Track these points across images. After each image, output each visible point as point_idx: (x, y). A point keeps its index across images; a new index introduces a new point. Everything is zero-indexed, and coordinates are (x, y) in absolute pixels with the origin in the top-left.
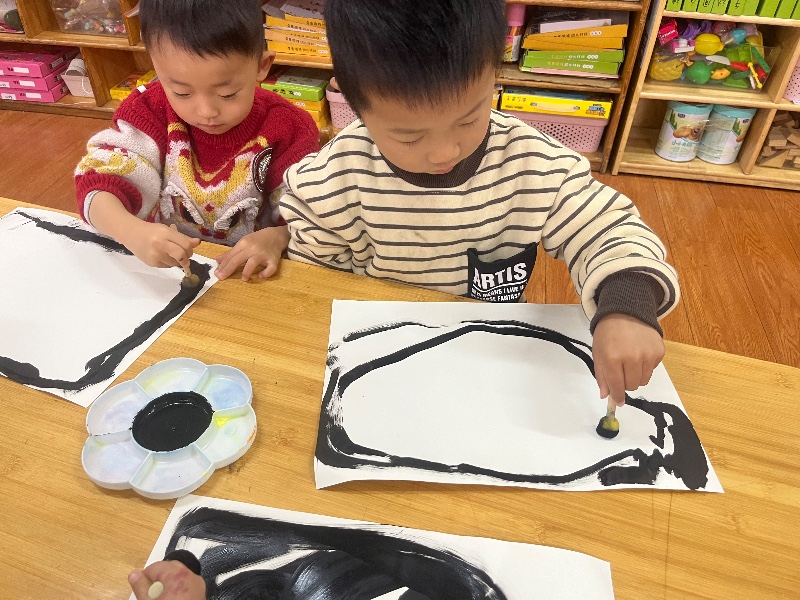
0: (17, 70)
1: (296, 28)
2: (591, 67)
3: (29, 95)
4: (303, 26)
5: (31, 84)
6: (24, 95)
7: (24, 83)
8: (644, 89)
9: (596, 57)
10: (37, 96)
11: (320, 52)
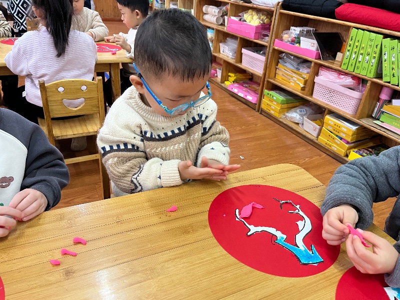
11: (291, 83)
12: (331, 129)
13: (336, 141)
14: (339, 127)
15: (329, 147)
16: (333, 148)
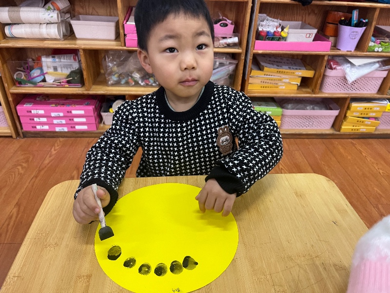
0: (74, 112)
1: (269, 75)
3: (78, 127)
4: (273, 74)
5: (84, 120)
6: (74, 127)
7: (76, 120)
10: (85, 127)
11: (280, 87)
12: (358, 114)
13: (366, 123)
14: (371, 109)
15: (356, 131)
16: (361, 131)
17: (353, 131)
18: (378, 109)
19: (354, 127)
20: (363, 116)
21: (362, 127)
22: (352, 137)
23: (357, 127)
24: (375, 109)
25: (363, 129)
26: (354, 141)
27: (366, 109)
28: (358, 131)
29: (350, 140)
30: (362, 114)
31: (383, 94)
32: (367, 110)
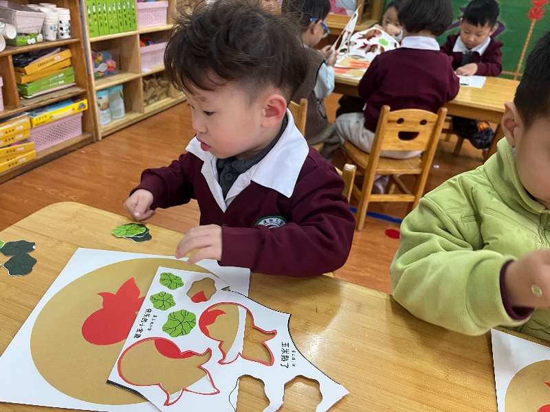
2: (63, 82)
8: (96, 85)
9: (62, 75)
17: (12, 167)
18: (21, 127)
19: (10, 161)
20: (8, 143)
21: (19, 157)
22: (12, 176)
23: (13, 160)
24: (18, 129)
25: (22, 159)
26: (18, 179)
27: (6, 132)
28: (18, 164)
29: (12, 181)
30: (6, 141)
31: (16, 107)
32: (9, 134)
